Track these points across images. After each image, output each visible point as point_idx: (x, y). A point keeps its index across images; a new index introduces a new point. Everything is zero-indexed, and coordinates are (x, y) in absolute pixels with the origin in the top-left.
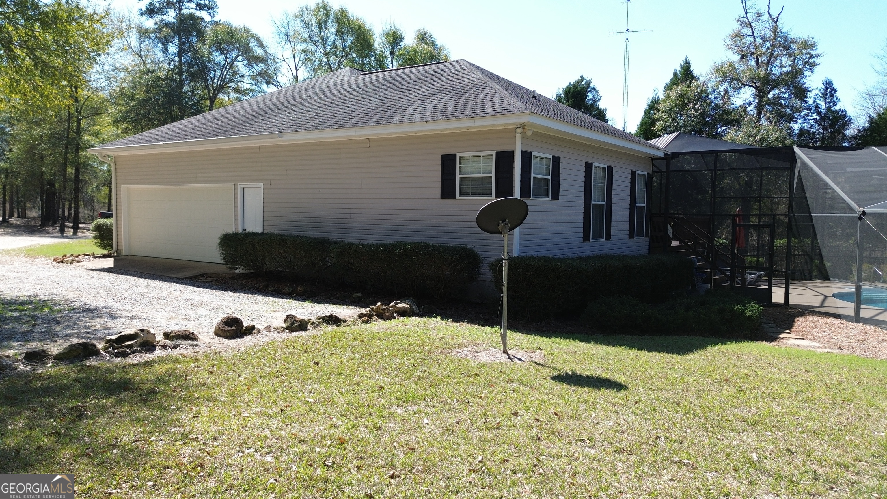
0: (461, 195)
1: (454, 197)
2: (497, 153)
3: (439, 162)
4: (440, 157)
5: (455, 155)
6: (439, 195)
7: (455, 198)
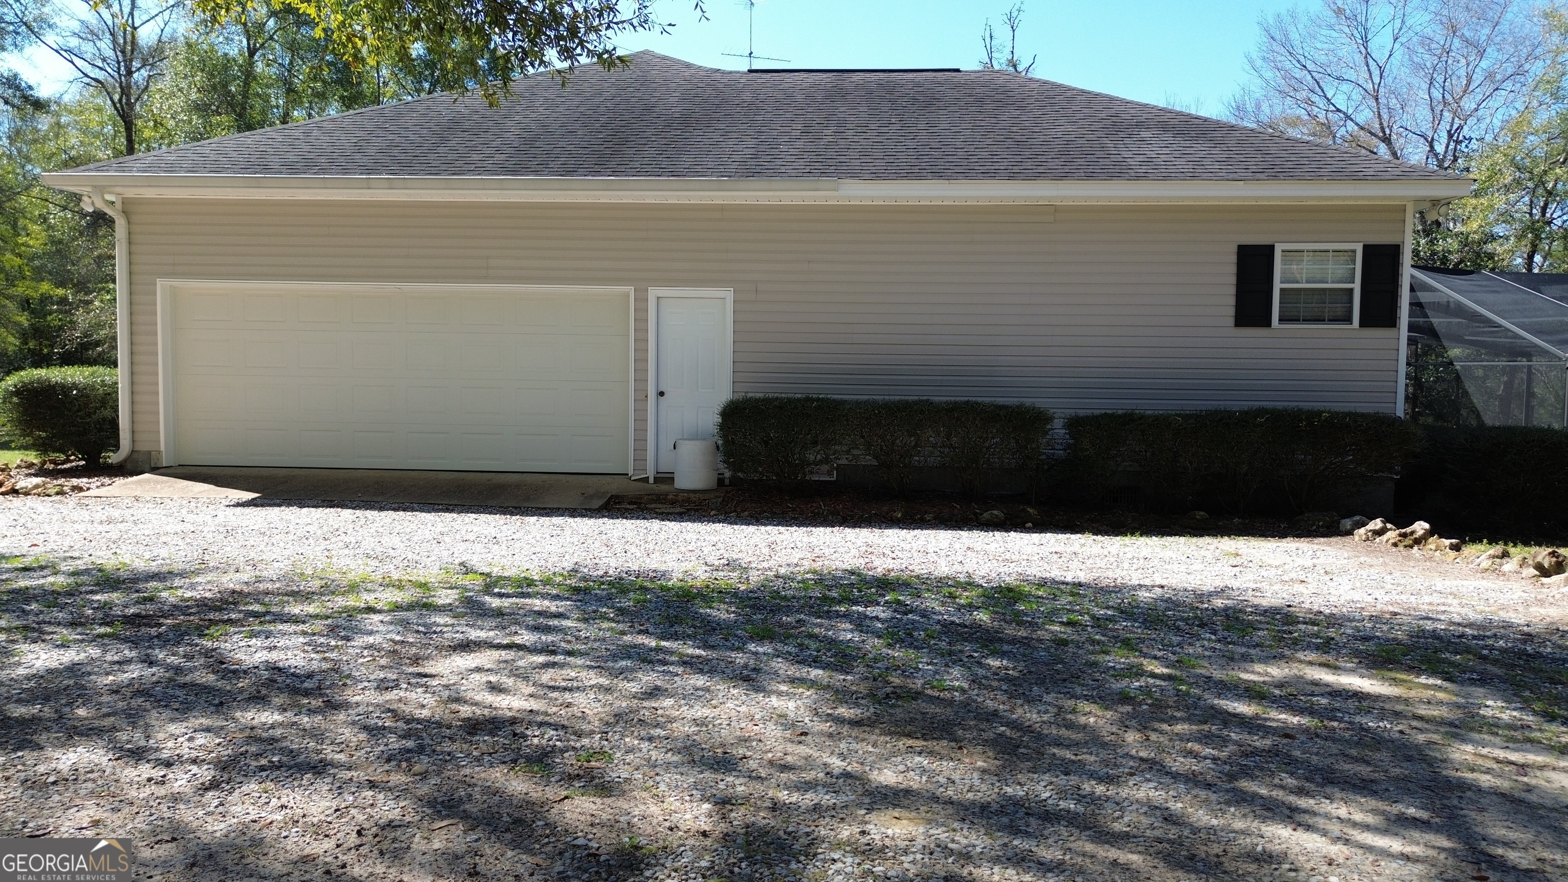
0: (1281, 320)
1: (1268, 324)
2: (1366, 248)
3: (1233, 258)
4: (1234, 249)
5: (1272, 248)
6: (1231, 321)
7: (1270, 326)
